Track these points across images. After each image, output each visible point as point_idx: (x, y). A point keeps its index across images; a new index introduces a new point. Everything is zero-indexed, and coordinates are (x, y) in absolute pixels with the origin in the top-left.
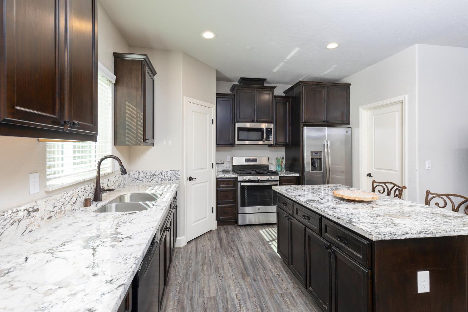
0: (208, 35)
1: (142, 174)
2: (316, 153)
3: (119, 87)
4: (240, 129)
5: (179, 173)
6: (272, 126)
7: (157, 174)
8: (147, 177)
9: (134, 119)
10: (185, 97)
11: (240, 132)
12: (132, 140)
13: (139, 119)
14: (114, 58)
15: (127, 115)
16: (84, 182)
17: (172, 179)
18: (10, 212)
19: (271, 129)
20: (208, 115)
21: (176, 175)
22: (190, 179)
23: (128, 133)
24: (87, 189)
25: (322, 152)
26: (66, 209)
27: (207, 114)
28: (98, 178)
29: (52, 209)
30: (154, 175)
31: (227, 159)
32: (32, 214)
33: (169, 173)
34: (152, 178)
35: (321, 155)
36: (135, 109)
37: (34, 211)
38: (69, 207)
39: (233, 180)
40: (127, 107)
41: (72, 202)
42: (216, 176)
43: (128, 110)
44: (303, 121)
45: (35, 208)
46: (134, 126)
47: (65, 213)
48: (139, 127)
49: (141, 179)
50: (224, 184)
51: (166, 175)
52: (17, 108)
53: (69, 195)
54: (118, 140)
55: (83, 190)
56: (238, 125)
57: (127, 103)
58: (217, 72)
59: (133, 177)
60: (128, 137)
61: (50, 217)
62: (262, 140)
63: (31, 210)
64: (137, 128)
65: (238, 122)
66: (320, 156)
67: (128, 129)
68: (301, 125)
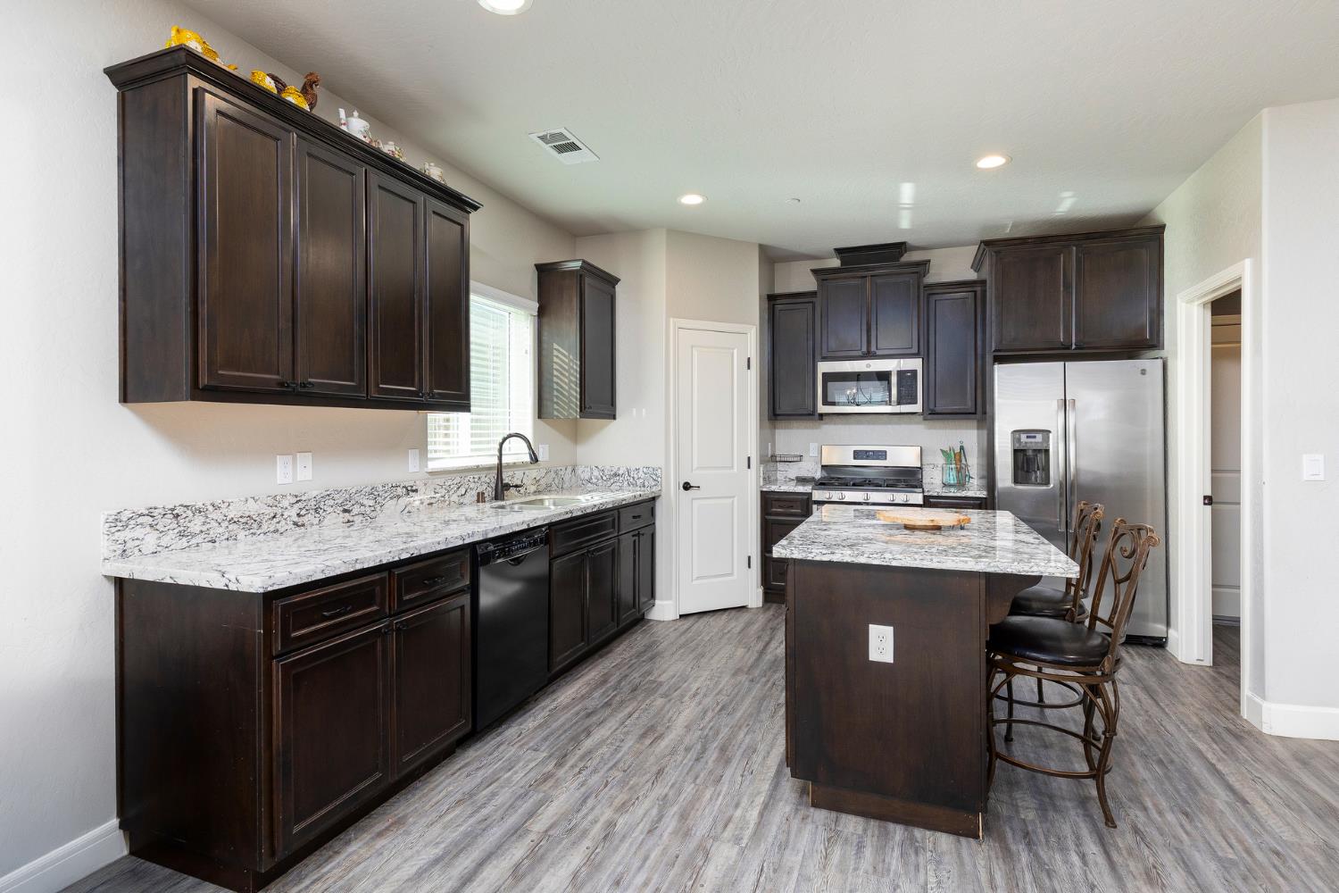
0: (692, 199)
1: (596, 473)
2: (1031, 433)
3: (545, 320)
4: (828, 377)
5: (659, 472)
6: (915, 364)
7: (621, 472)
8: (604, 478)
9: (565, 373)
10: (671, 320)
11: (830, 384)
12: (563, 408)
13: (572, 371)
14: (537, 273)
15: (555, 366)
16: (478, 469)
17: (646, 484)
18: (390, 486)
19: (914, 372)
20: (735, 351)
21: (654, 477)
22: (687, 487)
23: (557, 397)
24: (482, 479)
25: (1050, 432)
26: (452, 499)
27: (733, 349)
28: (500, 467)
29: (433, 495)
30: (616, 475)
31: (811, 449)
32: (411, 493)
33: (641, 472)
34: (612, 481)
35: (1046, 440)
36: (567, 354)
37: (413, 491)
38: (454, 498)
39: (802, 499)
40: (555, 353)
41: (459, 493)
42: (761, 487)
43: (557, 357)
44: (993, 349)
45: (414, 488)
46: (565, 383)
47: (449, 504)
48: (573, 386)
49: (594, 480)
50: (781, 507)
51: (636, 476)
52: (381, 386)
53: (455, 482)
54: (544, 410)
55: (476, 480)
56: (824, 367)
57: (555, 346)
58: (763, 249)
59: (582, 477)
60: (557, 403)
61: (431, 504)
62: (889, 403)
63: (409, 488)
64: (570, 388)
65: (825, 359)
66: (1045, 445)
67: (557, 390)
68: (989, 359)
